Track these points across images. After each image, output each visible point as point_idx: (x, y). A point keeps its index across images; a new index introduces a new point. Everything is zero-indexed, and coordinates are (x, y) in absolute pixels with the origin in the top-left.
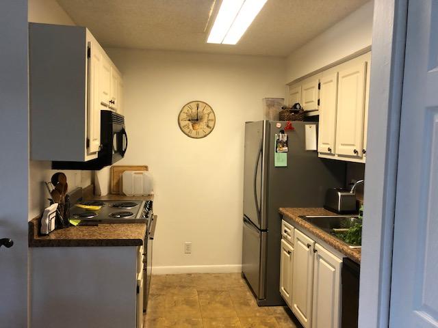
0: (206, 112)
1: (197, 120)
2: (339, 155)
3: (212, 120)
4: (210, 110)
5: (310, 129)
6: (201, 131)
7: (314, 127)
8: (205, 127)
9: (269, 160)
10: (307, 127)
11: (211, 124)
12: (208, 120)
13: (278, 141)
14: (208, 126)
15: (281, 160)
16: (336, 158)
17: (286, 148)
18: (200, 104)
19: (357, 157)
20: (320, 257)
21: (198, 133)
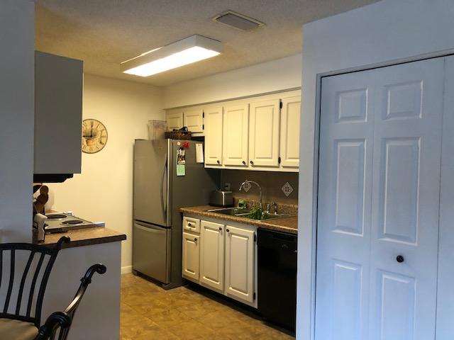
0: (99, 129)
1: (91, 136)
2: (226, 166)
3: (104, 137)
4: (103, 128)
5: (199, 147)
6: (94, 147)
7: (201, 145)
8: (98, 143)
9: (173, 170)
10: (197, 145)
11: (104, 140)
12: (101, 137)
13: (179, 156)
14: (101, 143)
15: (181, 170)
16: (224, 167)
17: (184, 161)
18: (95, 122)
19: (245, 166)
20: (232, 234)
21: (91, 149)
